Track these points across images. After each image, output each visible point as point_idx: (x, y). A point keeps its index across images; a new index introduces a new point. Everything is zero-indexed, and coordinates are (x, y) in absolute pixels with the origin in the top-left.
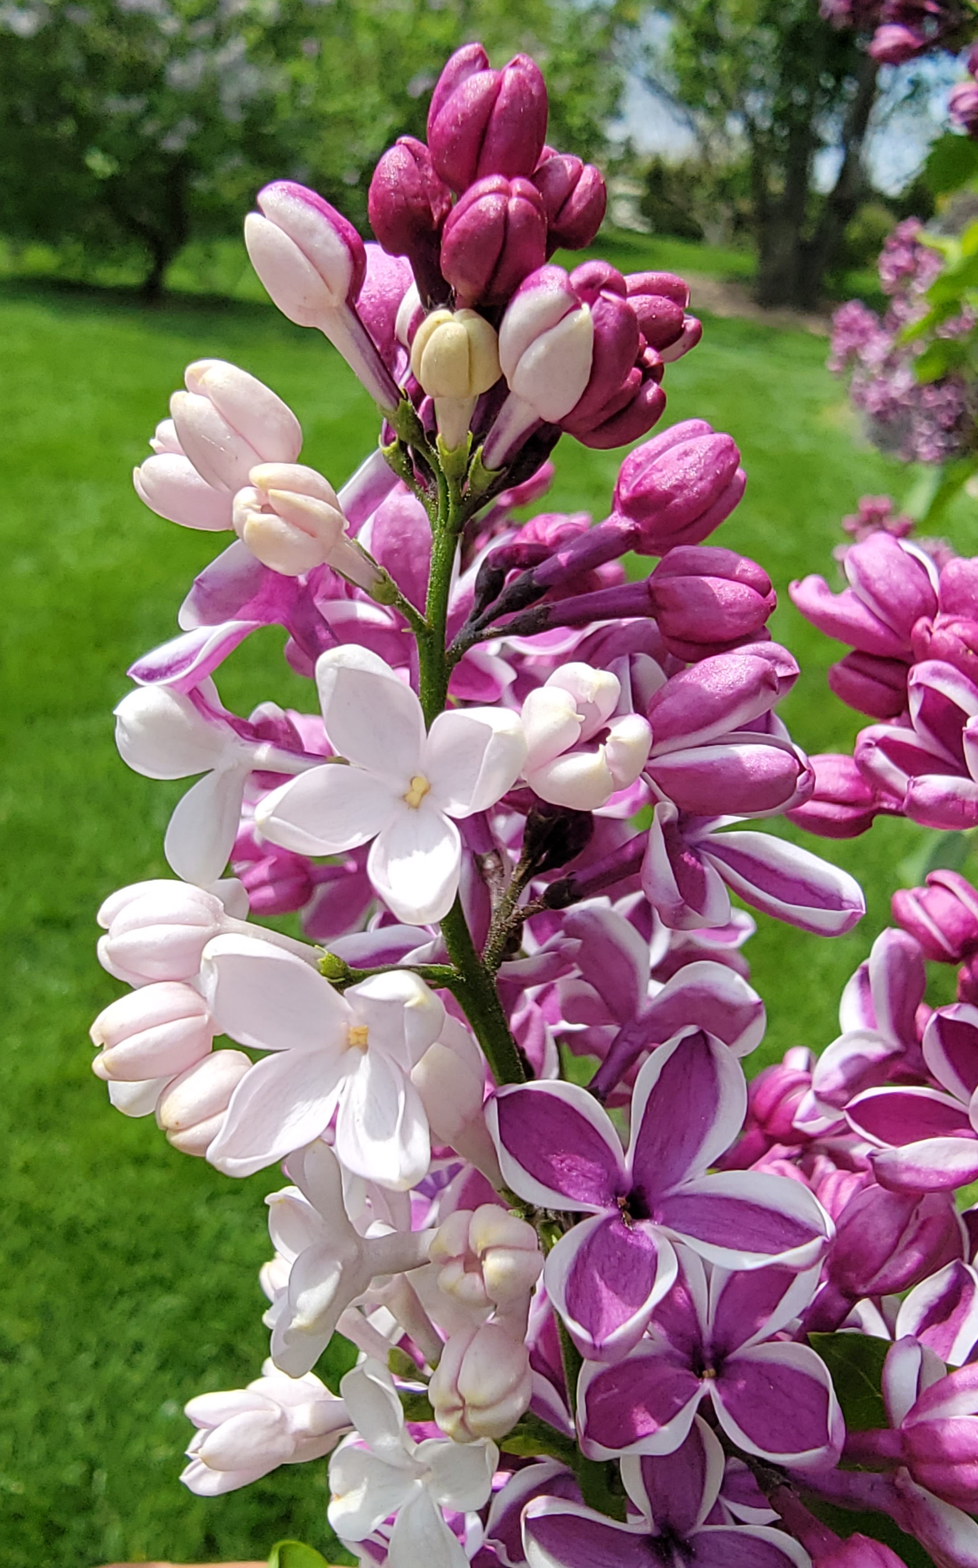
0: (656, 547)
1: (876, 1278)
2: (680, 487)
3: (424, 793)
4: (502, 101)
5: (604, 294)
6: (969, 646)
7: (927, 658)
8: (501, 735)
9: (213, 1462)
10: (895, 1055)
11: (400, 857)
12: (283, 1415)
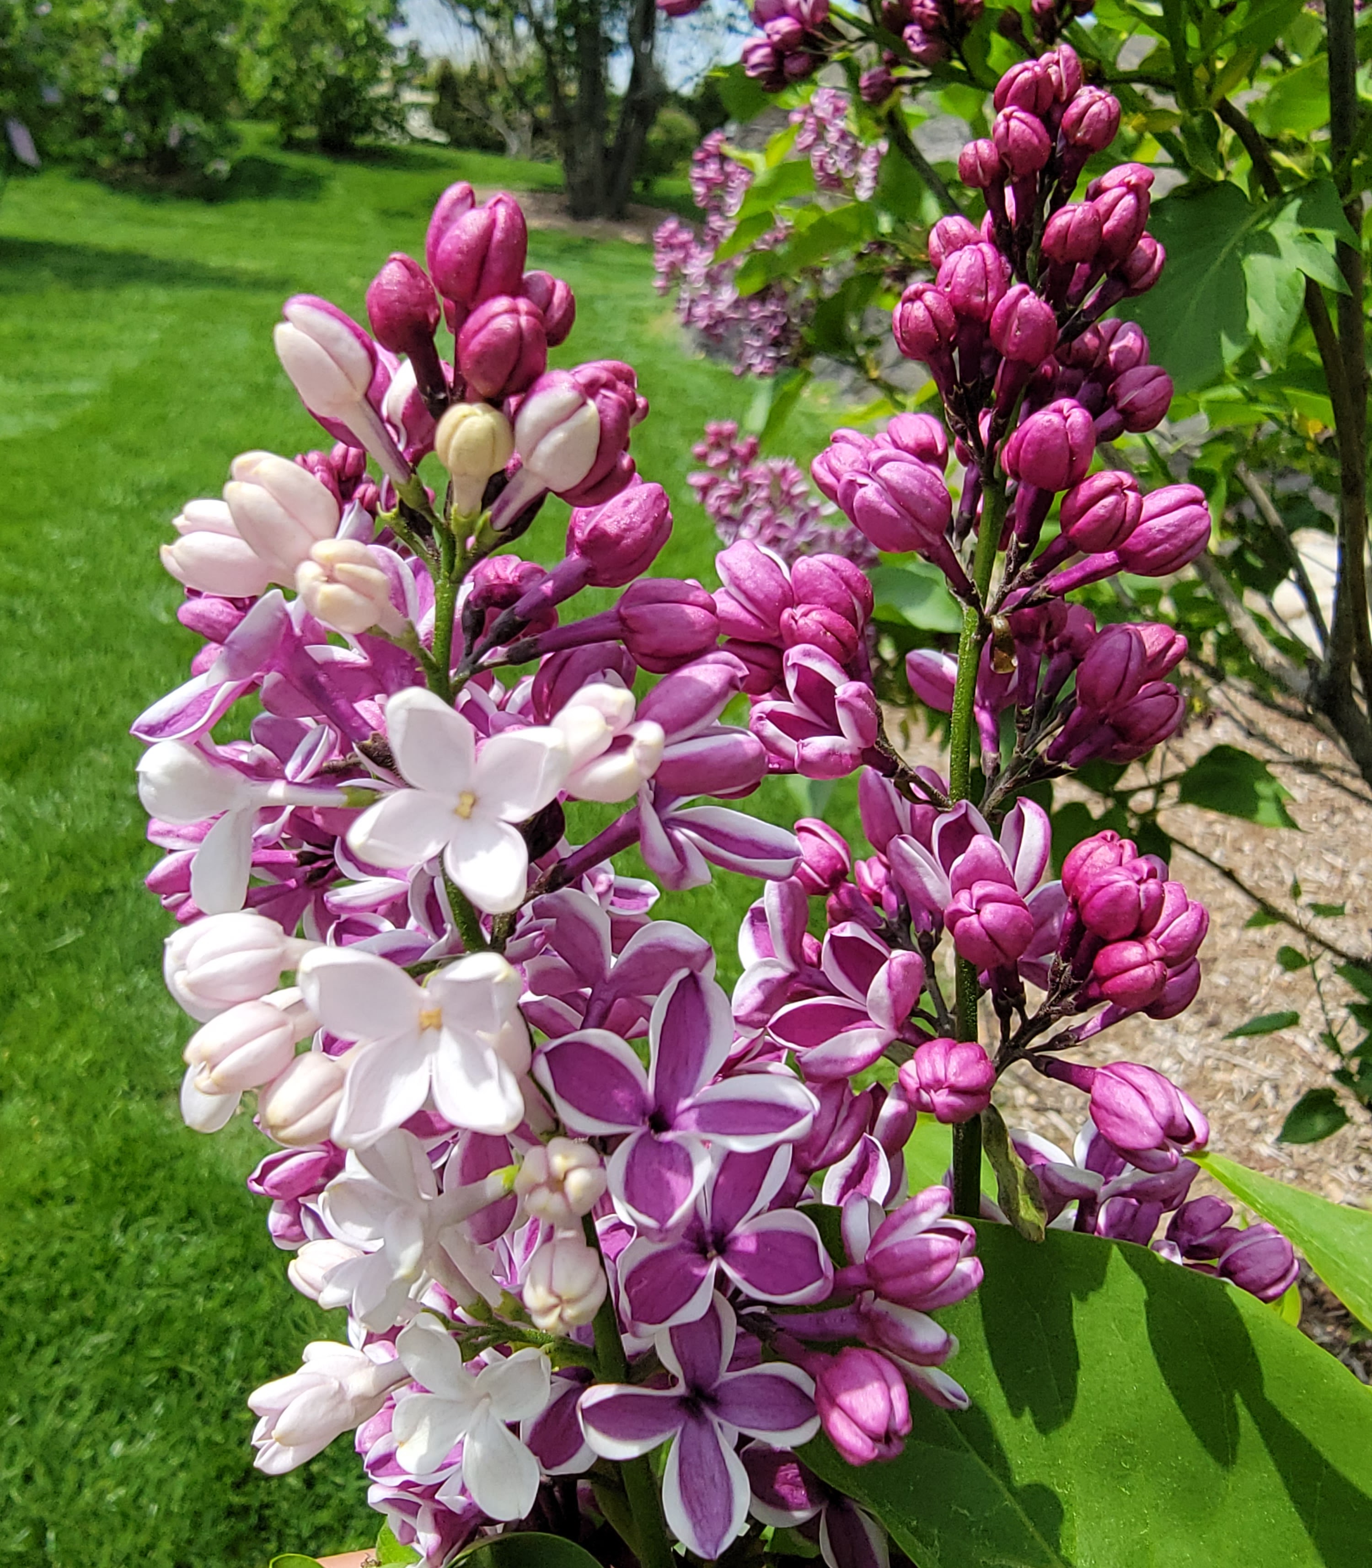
0: (610, 580)
1: (825, 1152)
2: (629, 529)
3: (473, 805)
4: (498, 235)
5: (603, 391)
6: (827, 629)
7: (796, 643)
8: (554, 750)
9: (285, 1440)
10: (792, 976)
11: (466, 860)
12: (340, 1385)
